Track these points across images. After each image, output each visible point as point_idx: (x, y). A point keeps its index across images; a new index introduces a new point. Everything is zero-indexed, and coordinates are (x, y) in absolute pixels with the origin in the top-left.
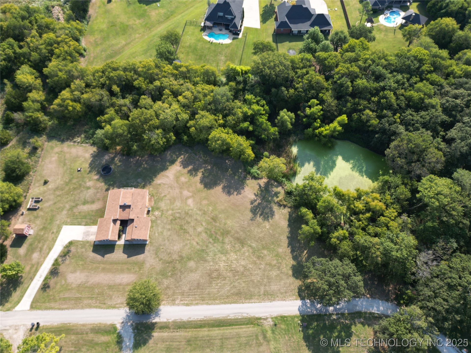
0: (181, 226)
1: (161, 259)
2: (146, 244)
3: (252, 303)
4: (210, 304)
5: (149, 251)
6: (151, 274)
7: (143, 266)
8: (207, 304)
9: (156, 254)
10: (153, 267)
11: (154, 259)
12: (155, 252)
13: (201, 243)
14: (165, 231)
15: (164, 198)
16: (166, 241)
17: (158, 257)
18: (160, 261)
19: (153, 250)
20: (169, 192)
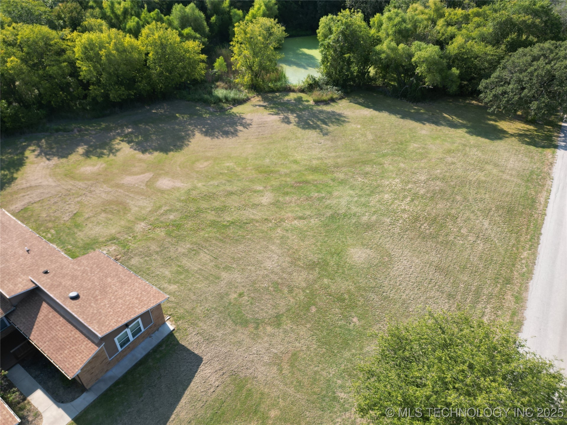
0: (213, 224)
1: (278, 317)
2: (171, 334)
3: (547, 202)
4: (530, 272)
5: (210, 340)
6: (314, 381)
7: (250, 393)
8: (528, 275)
9: (245, 323)
10: (286, 358)
11: (255, 337)
12: (229, 323)
13: (308, 213)
14: (185, 261)
15: (79, 220)
16: (224, 275)
17: (258, 324)
18: (279, 325)
19: (220, 325)
20: (78, 202)
